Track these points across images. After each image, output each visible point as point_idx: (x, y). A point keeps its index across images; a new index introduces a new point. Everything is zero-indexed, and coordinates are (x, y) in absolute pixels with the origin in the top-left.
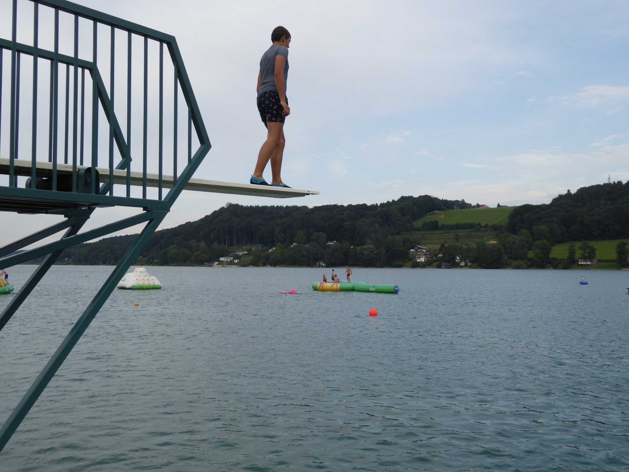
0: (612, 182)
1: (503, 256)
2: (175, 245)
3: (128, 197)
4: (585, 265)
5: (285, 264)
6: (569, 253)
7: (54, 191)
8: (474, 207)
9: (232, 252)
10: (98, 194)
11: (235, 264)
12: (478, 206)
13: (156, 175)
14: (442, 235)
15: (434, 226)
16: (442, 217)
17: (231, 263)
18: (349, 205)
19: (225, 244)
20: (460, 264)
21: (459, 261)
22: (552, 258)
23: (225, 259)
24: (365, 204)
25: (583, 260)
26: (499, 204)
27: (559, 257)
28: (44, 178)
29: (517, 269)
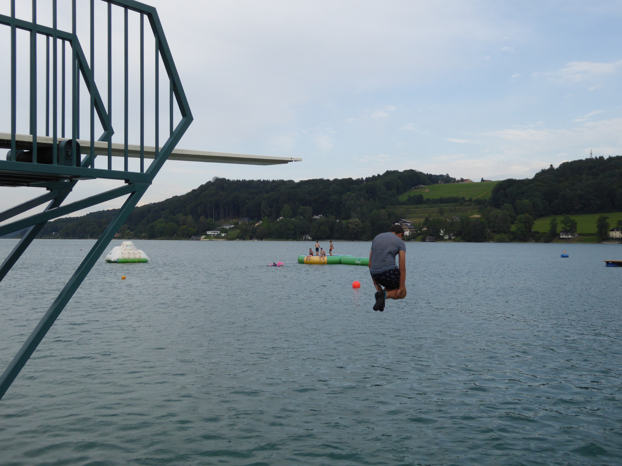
0: (594, 157)
1: (486, 229)
2: (162, 219)
3: (110, 170)
4: (566, 238)
5: (272, 238)
6: (551, 226)
7: (35, 163)
8: (458, 181)
9: (219, 226)
10: (80, 167)
11: (223, 238)
12: (462, 180)
13: (138, 146)
14: (427, 209)
15: (419, 200)
16: (426, 192)
17: (218, 237)
18: (335, 179)
19: (212, 218)
20: (444, 237)
21: (443, 234)
22: (535, 232)
23: (213, 233)
24: (351, 179)
25: (565, 233)
26: (482, 179)
27: (541, 230)
28: (25, 151)
29: (499, 242)
